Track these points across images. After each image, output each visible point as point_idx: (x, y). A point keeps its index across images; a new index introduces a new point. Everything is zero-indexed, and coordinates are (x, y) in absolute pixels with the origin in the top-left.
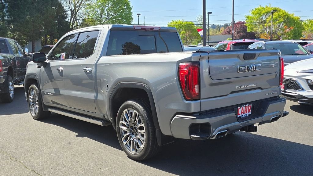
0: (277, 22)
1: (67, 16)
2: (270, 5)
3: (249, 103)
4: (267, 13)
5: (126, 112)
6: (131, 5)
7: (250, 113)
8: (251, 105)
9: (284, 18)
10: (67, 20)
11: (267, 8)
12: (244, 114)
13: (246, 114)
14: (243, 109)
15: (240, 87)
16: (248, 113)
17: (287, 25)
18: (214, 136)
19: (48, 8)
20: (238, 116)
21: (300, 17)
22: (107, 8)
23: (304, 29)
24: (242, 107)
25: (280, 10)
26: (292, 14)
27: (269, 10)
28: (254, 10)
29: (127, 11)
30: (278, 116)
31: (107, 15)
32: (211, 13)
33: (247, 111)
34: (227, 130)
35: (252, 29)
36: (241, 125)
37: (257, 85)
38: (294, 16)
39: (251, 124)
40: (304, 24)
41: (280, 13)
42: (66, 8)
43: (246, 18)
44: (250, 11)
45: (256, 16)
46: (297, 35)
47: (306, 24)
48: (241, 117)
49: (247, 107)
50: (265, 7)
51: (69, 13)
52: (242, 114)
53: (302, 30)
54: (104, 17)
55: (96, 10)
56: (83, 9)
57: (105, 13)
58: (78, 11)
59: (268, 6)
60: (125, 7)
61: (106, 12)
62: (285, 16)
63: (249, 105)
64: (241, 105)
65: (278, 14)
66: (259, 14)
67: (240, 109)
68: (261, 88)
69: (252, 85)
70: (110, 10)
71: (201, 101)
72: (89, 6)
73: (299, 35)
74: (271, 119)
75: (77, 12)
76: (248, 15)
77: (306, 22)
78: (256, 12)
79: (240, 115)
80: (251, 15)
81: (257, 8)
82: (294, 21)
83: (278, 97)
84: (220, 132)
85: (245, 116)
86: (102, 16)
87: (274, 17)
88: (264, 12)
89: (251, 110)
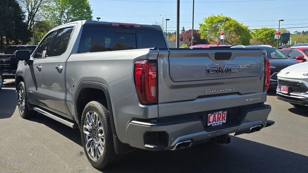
0: (229, 30)
1: (25, 18)
2: (222, 15)
3: (223, 110)
4: (219, 22)
5: (88, 115)
6: (91, 8)
7: (225, 122)
8: (226, 112)
9: (234, 27)
10: (25, 21)
11: (219, 17)
12: (217, 122)
13: (219, 122)
14: (215, 116)
15: (210, 91)
16: (222, 121)
17: (236, 33)
18: (173, 147)
19: (5, 8)
20: (209, 124)
21: (248, 26)
22: (66, 11)
23: (252, 38)
24: (213, 114)
25: (231, 19)
26: (241, 24)
27: (221, 19)
28: (207, 18)
29: (88, 15)
30: (260, 126)
31: (66, 17)
32: (169, 20)
33: (221, 119)
34: (190, 140)
35: (205, 36)
36: (209, 135)
37: (233, 89)
38: (243, 25)
39: (224, 134)
40: (252, 33)
41: (231, 22)
42: (24, 9)
43: (200, 26)
44: (204, 20)
45: (209, 24)
46: (246, 43)
47: (253, 33)
48: (212, 125)
49: (220, 114)
50: (217, 16)
51: (27, 14)
52: (214, 122)
53: (250, 38)
54: (64, 20)
55: (55, 12)
56: (41, 11)
57: (65, 16)
58: (36, 12)
59: (220, 15)
60: (85, 11)
61: (65, 14)
62: (235, 25)
63: (222, 113)
64: (212, 112)
65: (229, 23)
66: (212, 22)
67: (211, 116)
68: (239, 93)
69: (227, 90)
70: (70, 13)
71: (159, 105)
72: (49, 8)
73: (247, 43)
74: (251, 129)
75: (35, 14)
76: (201, 23)
77: (253, 31)
78: (209, 21)
79: (212, 123)
80: (204, 23)
81: (209, 17)
82: (243, 30)
83: (262, 105)
84: (182, 142)
85: (218, 124)
86: (62, 19)
87: (226, 25)
88: (216, 20)
89: (225, 118)
